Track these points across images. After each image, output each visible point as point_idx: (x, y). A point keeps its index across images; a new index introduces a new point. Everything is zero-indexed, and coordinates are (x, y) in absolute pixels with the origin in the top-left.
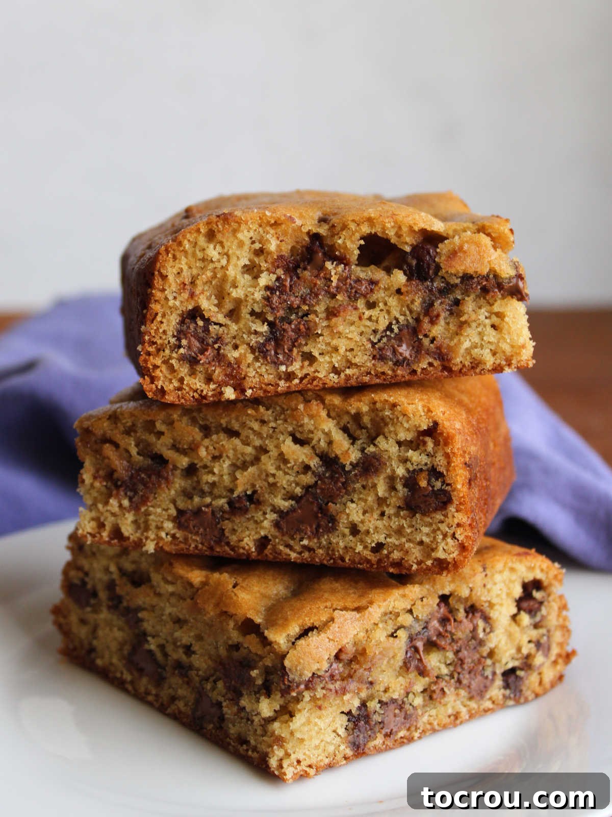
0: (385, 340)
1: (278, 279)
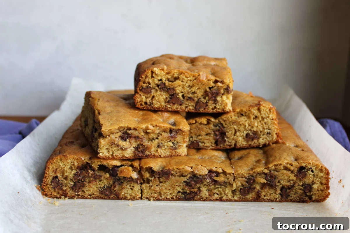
0: (103, 189)
1: (77, 172)
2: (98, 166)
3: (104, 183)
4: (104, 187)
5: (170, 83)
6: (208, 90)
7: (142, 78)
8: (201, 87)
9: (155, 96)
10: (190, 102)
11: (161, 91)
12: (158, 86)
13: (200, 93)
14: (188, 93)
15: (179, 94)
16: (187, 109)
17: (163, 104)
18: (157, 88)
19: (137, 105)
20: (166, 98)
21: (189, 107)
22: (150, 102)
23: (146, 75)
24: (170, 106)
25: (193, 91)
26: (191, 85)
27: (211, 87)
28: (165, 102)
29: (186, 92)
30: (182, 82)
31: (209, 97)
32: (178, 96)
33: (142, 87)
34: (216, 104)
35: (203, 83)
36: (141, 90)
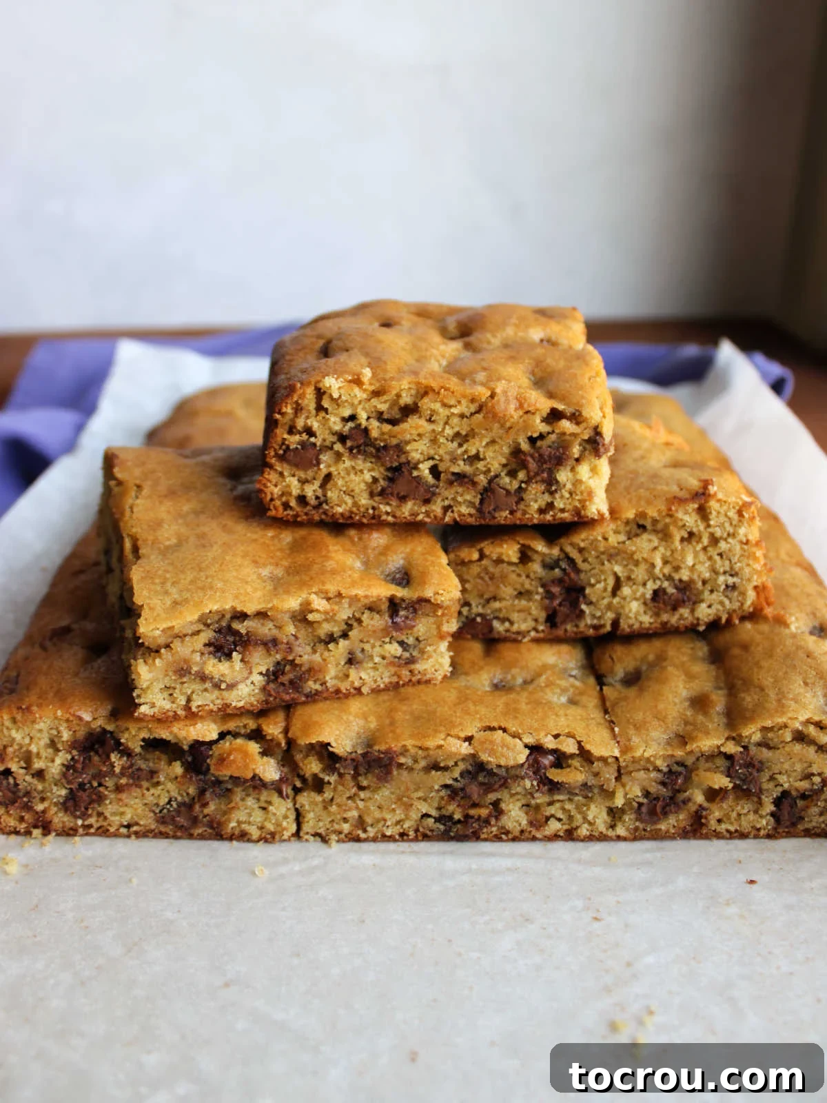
0: (165, 811)
1: (73, 759)
2: (143, 744)
3: (168, 792)
4: (169, 802)
5: (387, 428)
6: (525, 446)
7: (283, 414)
8: (501, 438)
9: (335, 473)
10: (460, 490)
11: (353, 457)
12: (342, 438)
13: (495, 460)
14: (454, 460)
15: (421, 466)
16: (449, 513)
17: (364, 501)
18: (338, 447)
19: (272, 507)
20: (375, 480)
21: (455, 508)
22: (317, 498)
23: (297, 403)
24: (388, 509)
25: (473, 452)
26: (464, 433)
27: (535, 435)
28: (372, 495)
29: (447, 457)
30: (430, 421)
31: (528, 472)
32: (415, 473)
33: (284, 447)
34: (552, 493)
35: (508, 425)
36: (282, 458)
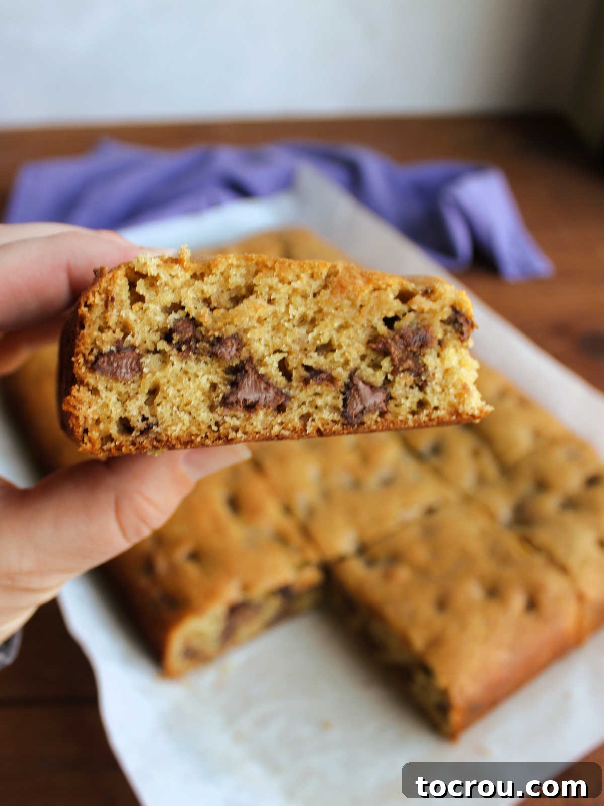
7: (89, 307)
8: (353, 319)
9: (163, 381)
10: (318, 389)
11: (184, 357)
12: (167, 336)
13: (352, 347)
14: (304, 350)
15: (267, 359)
16: (309, 423)
17: (205, 416)
18: (162, 345)
19: (86, 440)
20: (214, 386)
21: (315, 416)
22: (145, 419)
23: (107, 292)
25: (324, 340)
26: (310, 314)
27: (391, 315)
28: (212, 408)
29: (296, 347)
30: (270, 301)
31: (392, 360)
32: (262, 371)
33: (95, 351)
34: (422, 388)
35: (359, 303)
36: (93, 367)
